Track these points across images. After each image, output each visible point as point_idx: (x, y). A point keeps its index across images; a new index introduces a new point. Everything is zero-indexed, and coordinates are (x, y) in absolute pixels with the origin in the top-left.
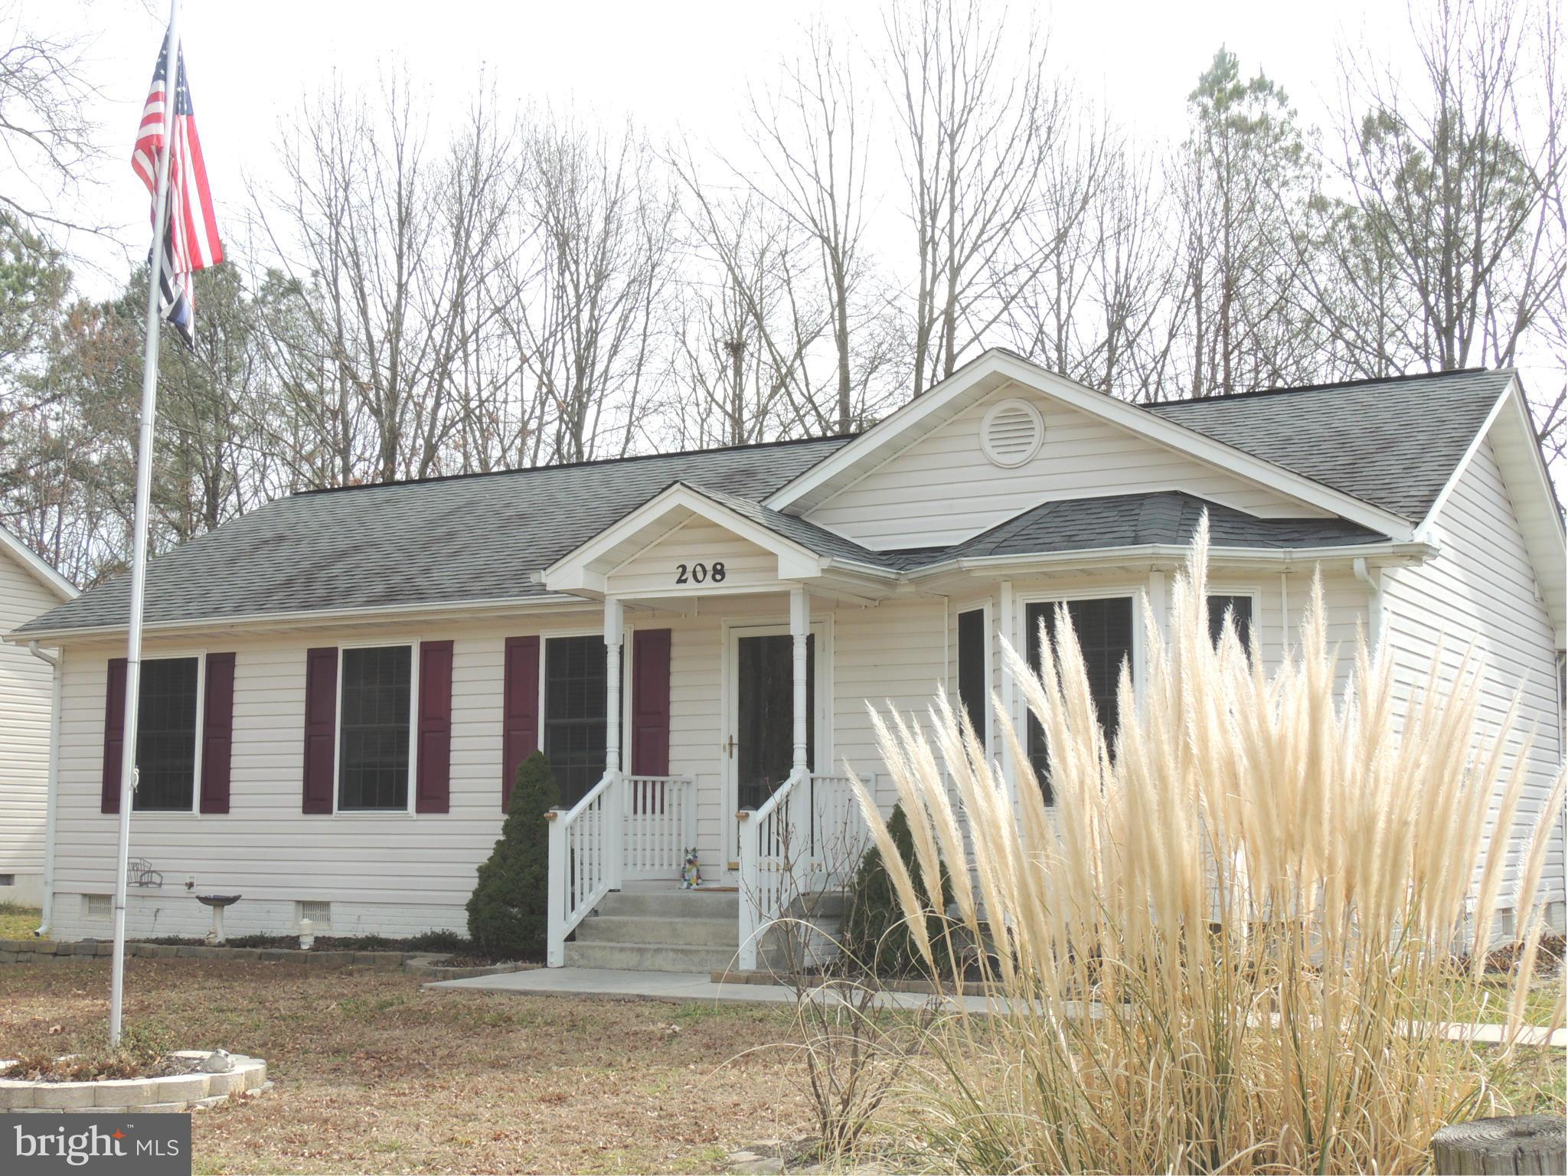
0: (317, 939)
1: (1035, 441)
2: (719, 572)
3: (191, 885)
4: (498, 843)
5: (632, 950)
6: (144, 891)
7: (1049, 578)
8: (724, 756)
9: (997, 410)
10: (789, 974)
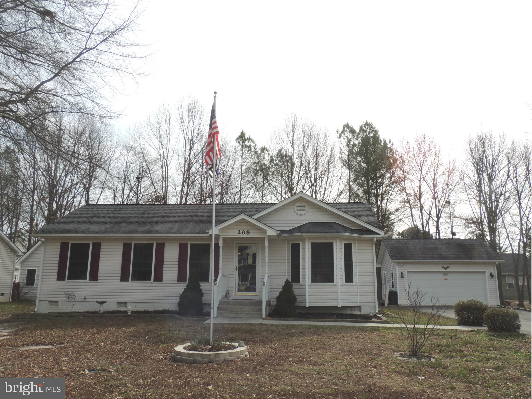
0: (132, 311)
1: (306, 210)
2: (248, 232)
3: (85, 298)
4: (185, 289)
5: (234, 313)
6: (70, 300)
7: (317, 238)
8: (235, 271)
9: (298, 204)
10: (269, 318)
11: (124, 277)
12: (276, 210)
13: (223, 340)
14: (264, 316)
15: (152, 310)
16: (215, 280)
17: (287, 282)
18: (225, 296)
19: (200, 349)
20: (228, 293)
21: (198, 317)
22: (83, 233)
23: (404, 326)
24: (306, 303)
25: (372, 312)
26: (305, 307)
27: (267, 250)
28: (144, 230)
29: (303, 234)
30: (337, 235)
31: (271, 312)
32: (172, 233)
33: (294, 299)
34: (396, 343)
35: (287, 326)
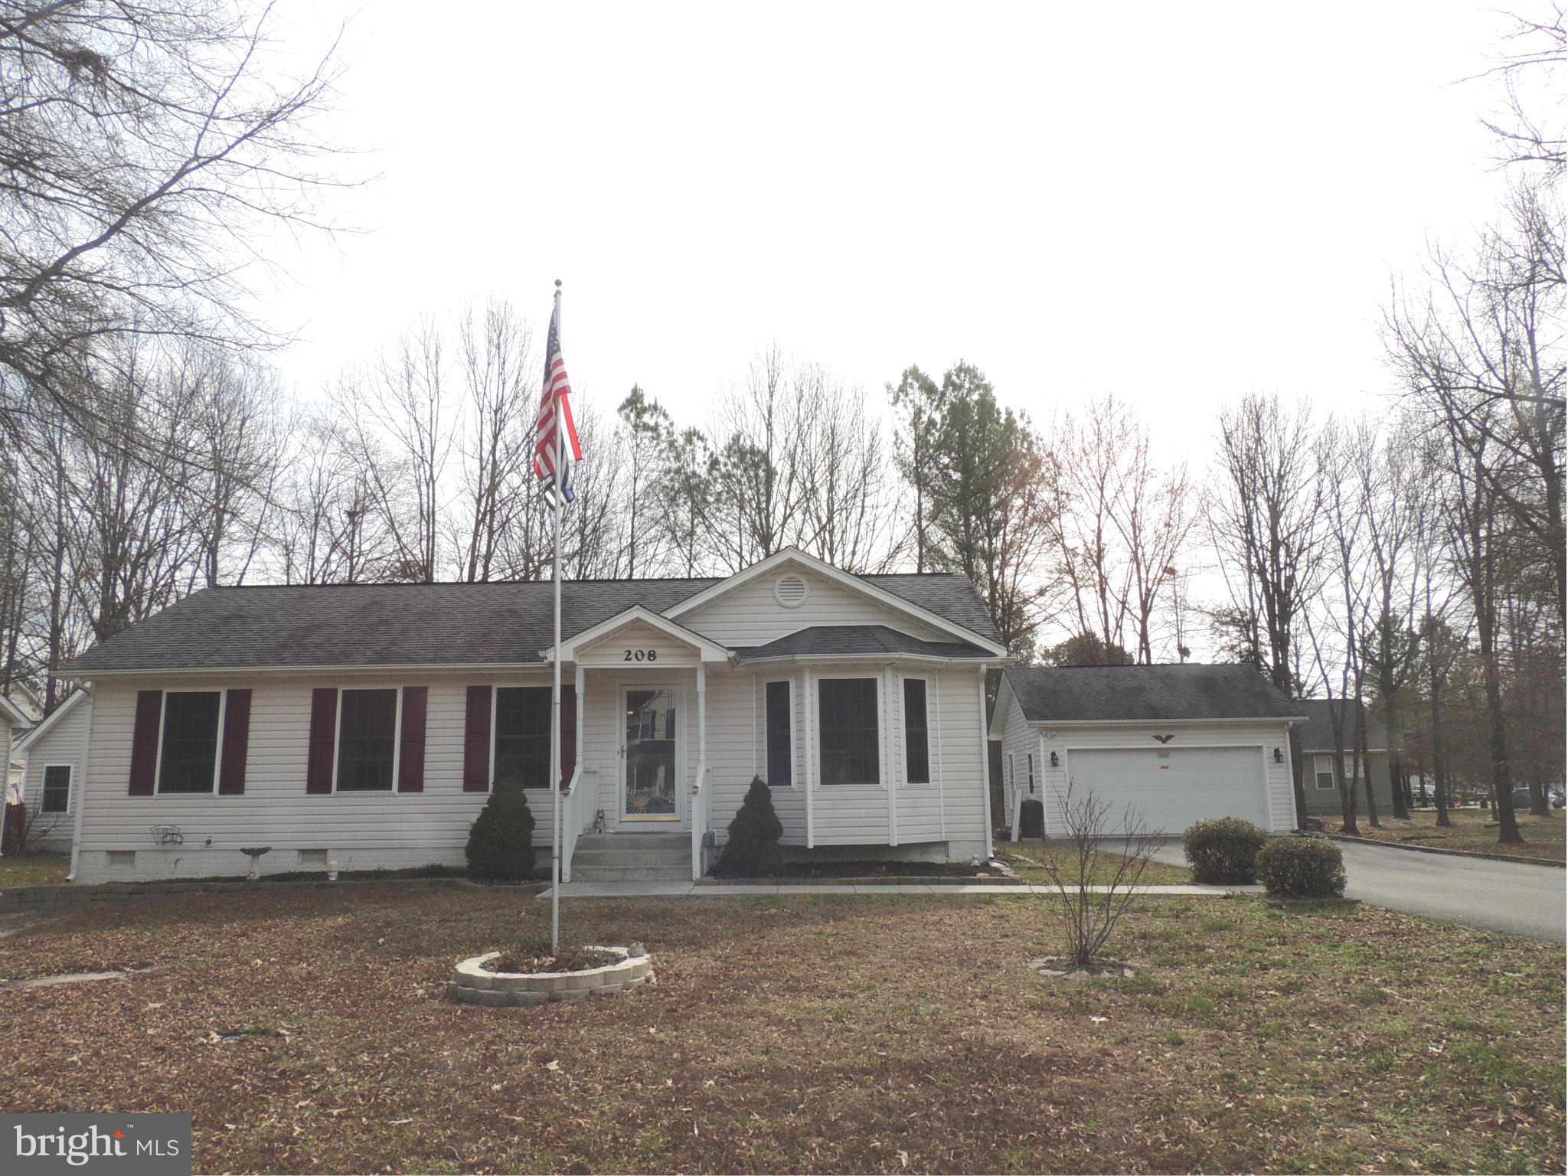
0: (340, 873)
1: (805, 595)
2: (652, 656)
3: (209, 842)
4: (484, 809)
5: (618, 870)
6: (169, 846)
7: (833, 667)
8: (618, 758)
9: (784, 577)
10: (711, 879)
11: (317, 783)
12: (726, 595)
13: (588, 942)
14: (696, 874)
15: (395, 869)
16: (565, 784)
17: (756, 783)
18: (591, 826)
19: (525, 968)
20: (601, 818)
21: (520, 884)
22: (199, 664)
23: (1056, 889)
24: (806, 837)
25: (977, 856)
26: (804, 848)
27: (702, 700)
28: (369, 653)
29: (798, 657)
30: (885, 659)
31: (715, 862)
32: (445, 660)
33: (776, 829)
34: (1037, 933)
35: (758, 900)
